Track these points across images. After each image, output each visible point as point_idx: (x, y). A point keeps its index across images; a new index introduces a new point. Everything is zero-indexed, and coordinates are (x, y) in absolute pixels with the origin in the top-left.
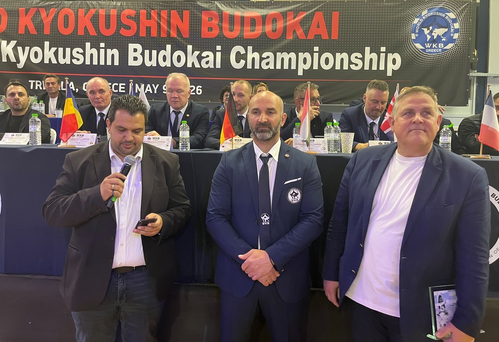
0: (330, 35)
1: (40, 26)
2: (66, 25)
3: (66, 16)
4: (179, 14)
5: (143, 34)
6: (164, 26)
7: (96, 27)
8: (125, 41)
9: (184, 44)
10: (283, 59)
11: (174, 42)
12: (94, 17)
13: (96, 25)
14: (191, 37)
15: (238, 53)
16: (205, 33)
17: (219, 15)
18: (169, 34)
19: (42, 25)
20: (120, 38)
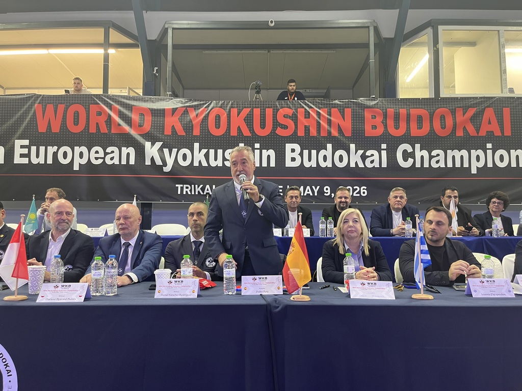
0: (502, 131)
1: (189, 127)
2: (218, 126)
3: (217, 116)
4: (340, 112)
5: (301, 133)
6: (324, 124)
7: (250, 128)
8: (282, 141)
9: (346, 144)
10: (454, 157)
11: (335, 141)
12: (248, 117)
13: (250, 125)
14: (354, 136)
15: (405, 152)
16: (369, 131)
17: (383, 112)
18: (329, 133)
19: (190, 125)
20: (277, 138)
